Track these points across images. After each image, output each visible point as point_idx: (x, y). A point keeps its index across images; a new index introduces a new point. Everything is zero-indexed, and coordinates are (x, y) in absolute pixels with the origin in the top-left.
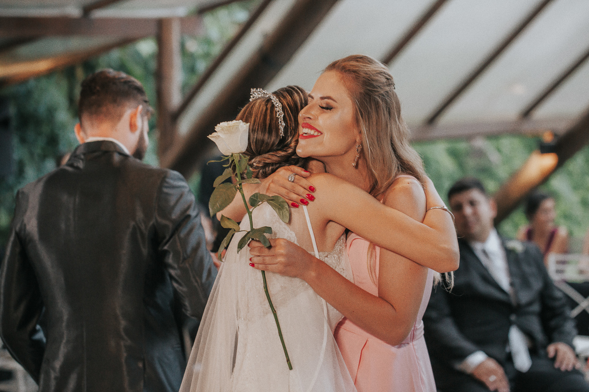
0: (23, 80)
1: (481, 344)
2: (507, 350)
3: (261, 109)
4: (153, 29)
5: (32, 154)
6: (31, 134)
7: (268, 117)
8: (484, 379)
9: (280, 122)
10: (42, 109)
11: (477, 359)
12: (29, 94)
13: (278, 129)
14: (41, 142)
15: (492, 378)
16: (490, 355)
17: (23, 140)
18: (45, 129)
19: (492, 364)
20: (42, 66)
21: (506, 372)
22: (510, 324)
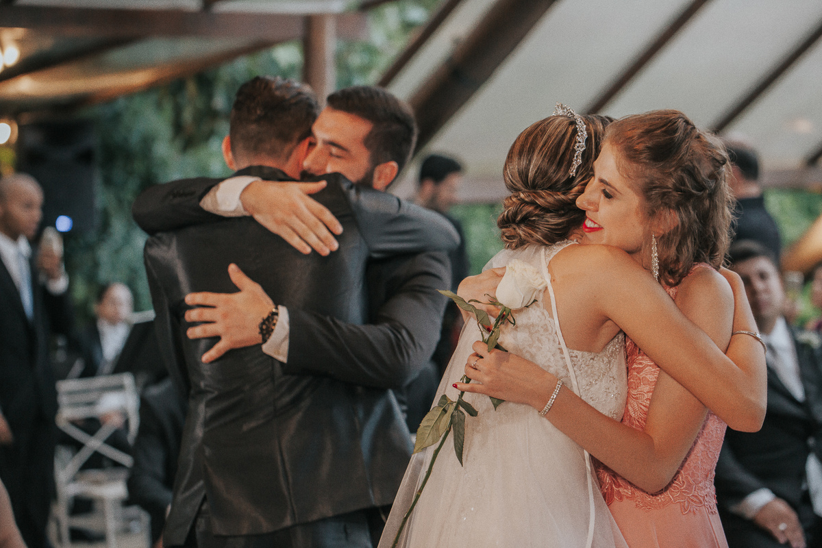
0: (109, 99)
1: (767, 478)
2: (804, 487)
3: (559, 130)
4: (298, 30)
5: (120, 201)
6: (118, 174)
7: (564, 144)
8: (771, 527)
9: (577, 156)
10: (134, 139)
11: (761, 499)
12: (117, 118)
13: (570, 164)
14: (133, 185)
15: (782, 527)
16: (778, 495)
17: (108, 182)
18: (139, 166)
19: (782, 507)
20: (138, 79)
21: (801, 520)
22: (807, 451)
